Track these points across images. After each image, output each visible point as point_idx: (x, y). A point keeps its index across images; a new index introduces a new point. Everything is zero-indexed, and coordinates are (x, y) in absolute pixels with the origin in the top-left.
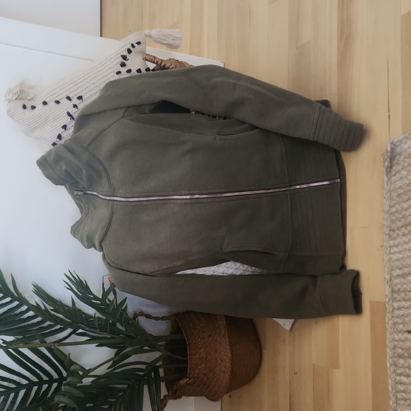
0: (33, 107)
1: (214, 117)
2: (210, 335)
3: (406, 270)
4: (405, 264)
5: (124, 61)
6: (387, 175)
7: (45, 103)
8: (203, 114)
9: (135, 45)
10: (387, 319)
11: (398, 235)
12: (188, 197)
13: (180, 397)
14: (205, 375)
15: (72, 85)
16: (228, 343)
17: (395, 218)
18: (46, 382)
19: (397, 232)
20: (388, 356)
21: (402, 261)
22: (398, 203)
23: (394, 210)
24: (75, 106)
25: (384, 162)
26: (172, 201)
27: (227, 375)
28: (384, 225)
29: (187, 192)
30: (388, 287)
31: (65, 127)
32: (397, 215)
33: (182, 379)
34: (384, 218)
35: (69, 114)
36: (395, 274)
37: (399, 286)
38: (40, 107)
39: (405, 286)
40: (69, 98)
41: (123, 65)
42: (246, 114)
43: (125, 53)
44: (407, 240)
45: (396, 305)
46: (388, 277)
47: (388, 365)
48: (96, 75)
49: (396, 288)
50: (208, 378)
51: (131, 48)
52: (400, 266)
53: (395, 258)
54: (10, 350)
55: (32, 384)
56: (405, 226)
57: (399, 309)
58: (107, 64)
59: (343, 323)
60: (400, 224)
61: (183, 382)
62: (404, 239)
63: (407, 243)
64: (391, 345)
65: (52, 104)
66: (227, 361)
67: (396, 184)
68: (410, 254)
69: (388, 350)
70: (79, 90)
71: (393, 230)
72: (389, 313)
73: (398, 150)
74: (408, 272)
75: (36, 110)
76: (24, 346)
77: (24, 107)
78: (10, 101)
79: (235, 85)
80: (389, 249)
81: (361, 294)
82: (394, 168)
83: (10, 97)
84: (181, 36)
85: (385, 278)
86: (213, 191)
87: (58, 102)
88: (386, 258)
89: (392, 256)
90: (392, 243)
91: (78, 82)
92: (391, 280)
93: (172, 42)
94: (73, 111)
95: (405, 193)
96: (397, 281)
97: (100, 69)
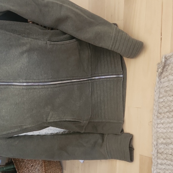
1: (45, 27)
2: (32, 166)
3: (169, 141)
4: (169, 137)
6: (159, 77)
8: (37, 24)
10: (152, 169)
11: (164, 117)
12: (25, 84)
16: (44, 170)
17: (162, 106)
19: (163, 115)
21: (166, 134)
22: (166, 96)
23: (161, 100)
25: (158, 69)
26: (13, 86)
28: (154, 109)
29: (24, 81)
30: (154, 149)
32: (164, 104)
36: (160, 142)
37: (163, 150)
39: (167, 151)
42: (68, 27)
44: (170, 121)
45: (159, 161)
46: (155, 143)
49: (160, 151)
52: (164, 137)
53: (161, 131)
56: (169, 112)
57: (161, 164)
59: (120, 165)
60: (166, 110)
62: (168, 120)
63: (170, 123)
67: (164, 84)
68: (172, 131)
71: (160, 113)
72: (154, 166)
73: (168, 62)
74: (170, 142)
79: (61, 6)
80: (156, 125)
81: (134, 149)
82: (164, 73)
85: (153, 143)
86: (43, 81)
88: (154, 130)
89: (158, 129)
90: (159, 121)
92: (157, 145)
95: (170, 90)
96: (161, 146)
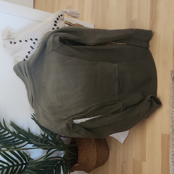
0: (15, 43)
2: (88, 145)
5: (55, 23)
7: (20, 41)
9: (60, 16)
10: (170, 142)
13: (74, 171)
14: (85, 162)
15: (32, 34)
16: (96, 148)
18: (16, 165)
20: (170, 158)
24: (34, 43)
25: (172, 75)
27: (95, 162)
28: (171, 102)
30: (171, 128)
31: (29, 52)
33: (75, 164)
34: (170, 99)
35: (31, 47)
38: (18, 43)
40: (31, 39)
41: (55, 25)
43: (56, 20)
46: (171, 124)
47: (170, 162)
48: (43, 29)
50: (86, 163)
51: (58, 18)
54: (1, 152)
55: (10, 166)
58: (48, 24)
61: (76, 165)
64: (171, 154)
65: (23, 42)
66: (95, 156)
69: (170, 156)
70: (36, 36)
72: (171, 140)
75: (16, 44)
76: (8, 150)
77: (11, 43)
78: (4, 40)
80: (172, 112)
83: (4, 38)
84: (79, 13)
85: (170, 125)
87: (26, 41)
88: (171, 116)
91: (35, 32)
92: (173, 126)
93: (75, 16)
94: (33, 45)
97: (45, 27)
